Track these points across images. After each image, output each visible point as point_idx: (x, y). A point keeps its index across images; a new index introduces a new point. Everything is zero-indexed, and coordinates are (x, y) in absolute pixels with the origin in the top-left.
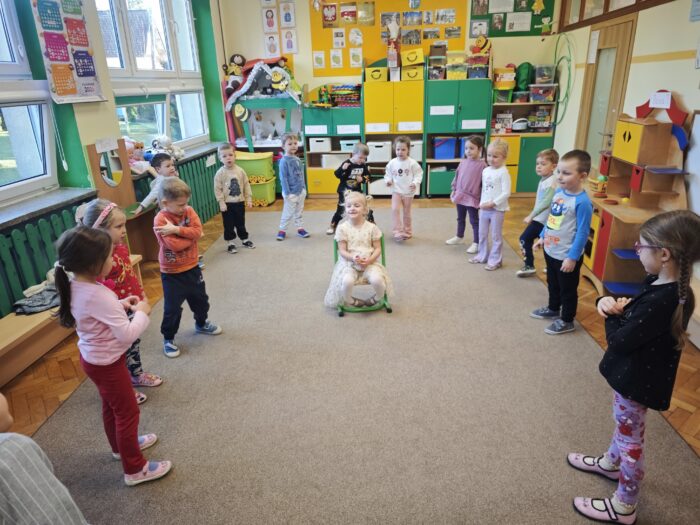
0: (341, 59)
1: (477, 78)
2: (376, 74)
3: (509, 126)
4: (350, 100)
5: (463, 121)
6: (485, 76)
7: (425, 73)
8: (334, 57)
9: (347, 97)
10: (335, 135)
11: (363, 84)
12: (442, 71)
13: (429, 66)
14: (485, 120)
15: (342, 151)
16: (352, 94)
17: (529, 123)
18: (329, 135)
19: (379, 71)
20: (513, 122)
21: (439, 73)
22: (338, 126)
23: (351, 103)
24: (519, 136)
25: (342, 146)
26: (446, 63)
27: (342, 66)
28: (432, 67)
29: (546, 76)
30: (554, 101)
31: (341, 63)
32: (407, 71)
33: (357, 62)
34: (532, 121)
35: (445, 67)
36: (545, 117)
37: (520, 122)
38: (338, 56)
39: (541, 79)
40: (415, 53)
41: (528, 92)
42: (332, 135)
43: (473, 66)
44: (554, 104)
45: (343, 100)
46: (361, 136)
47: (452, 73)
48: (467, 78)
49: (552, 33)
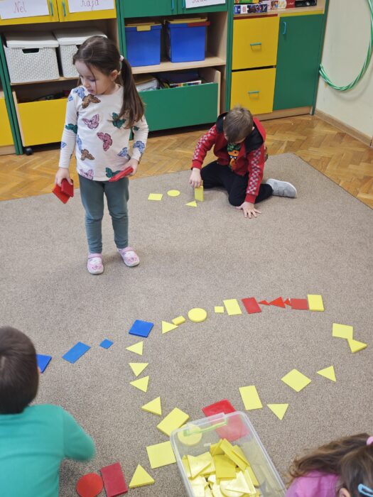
24: (277, 16)
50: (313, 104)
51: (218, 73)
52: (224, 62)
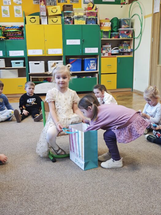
0: (8, 12)
1: (91, 24)
2: (33, 20)
4: (17, 35)
5: (85, 48)
6: (95, 23)
7: (62, 20)
8: (4, 11)
9: (14, 33)
10: (8, 57)
11: (25, 26)
12: (71, 19)
13: (64, 16)
14: (98, 48)
15: (13, 67)
16: (18, 31)
17: (120, 49)
18: (4, 57)
19: (34, 18)
20: (112, 49)
21: (70, 21)
22: (10, 51)
23: (17, 37)
24: (116, 57)
25: (12, 64)
26: (74, 15)
27: (9, 16)
28: (66, 17)
29: (127, 24)
30: (132, 38)
31: (9, 14)
32: (52, 19)
33: (19, 14)
34: (122, 48)
35: (73, 17)
36: (128, 47)
37: (115, 49)
38: (6, 10)
39: (124, 26)
40: (56, 8)
41: (118, 33)
42: (6, 57)
43: (89, 17)
44: (132, 39)
45: (12, 35)
46: (25, 58)
47: (77, 21)
48: (86, 24)
49: (126, 3)
50: (132, 87)
52: (98, 71)
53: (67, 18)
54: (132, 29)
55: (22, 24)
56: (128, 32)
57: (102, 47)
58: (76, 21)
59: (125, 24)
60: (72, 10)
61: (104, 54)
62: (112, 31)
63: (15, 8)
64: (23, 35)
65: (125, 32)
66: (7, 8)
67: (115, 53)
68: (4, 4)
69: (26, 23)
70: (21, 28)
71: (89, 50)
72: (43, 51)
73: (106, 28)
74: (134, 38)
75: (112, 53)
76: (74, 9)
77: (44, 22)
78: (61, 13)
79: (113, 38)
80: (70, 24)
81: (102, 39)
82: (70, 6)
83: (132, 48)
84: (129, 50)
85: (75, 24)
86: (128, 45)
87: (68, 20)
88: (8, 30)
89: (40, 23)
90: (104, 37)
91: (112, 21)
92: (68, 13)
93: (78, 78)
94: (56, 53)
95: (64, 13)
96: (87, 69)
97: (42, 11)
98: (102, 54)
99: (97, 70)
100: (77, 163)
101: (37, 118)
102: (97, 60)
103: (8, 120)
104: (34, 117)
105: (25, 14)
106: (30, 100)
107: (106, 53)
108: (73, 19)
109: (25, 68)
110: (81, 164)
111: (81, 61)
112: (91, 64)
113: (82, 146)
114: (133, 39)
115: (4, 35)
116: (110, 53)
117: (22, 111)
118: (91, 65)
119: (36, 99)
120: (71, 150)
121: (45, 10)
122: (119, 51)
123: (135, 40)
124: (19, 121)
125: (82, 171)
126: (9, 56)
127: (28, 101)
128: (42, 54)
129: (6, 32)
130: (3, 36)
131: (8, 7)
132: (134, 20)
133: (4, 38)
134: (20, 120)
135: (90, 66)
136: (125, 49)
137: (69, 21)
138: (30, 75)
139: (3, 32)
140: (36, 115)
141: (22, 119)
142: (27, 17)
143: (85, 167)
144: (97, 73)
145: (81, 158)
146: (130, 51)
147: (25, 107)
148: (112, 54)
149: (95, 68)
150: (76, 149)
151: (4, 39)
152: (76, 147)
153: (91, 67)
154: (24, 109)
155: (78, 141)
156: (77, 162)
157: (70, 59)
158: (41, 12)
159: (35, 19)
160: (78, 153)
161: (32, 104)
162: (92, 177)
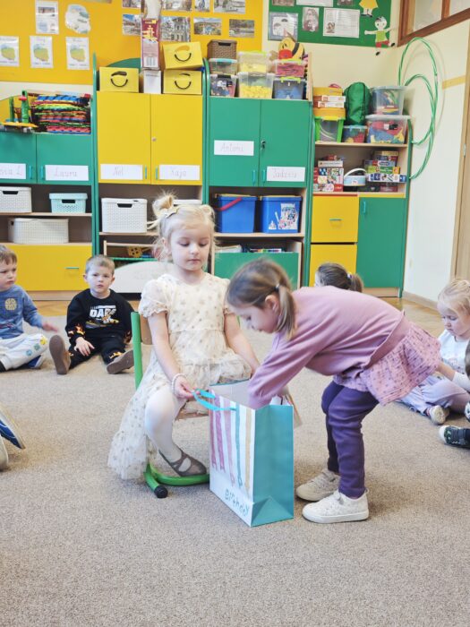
0: (50, 53)
1: (288, 98)
2: (119, 80)
3: (339, 181)
4: (70, 121)
5: (269, 168)
6: (301, 96)
7: (205, 83)
8: (37, 49)
9: (64, 116)
10: (40, 182)
11: (96, 94)
12: (231, 82)
13: (211, 73)
14: (304, 169)
15: (54, 213)
16: (74, 110)
17: (368, 175)
18: (29, 182)
19: (124, 74)
20: (345, 173)
21: (227, 86)
22: (47, 166)
23: (72, 126)
24: (356, 195)
25: (53, 204)
26: (238, 70)
27: (51, 66)
28: (215, 76)
29: (392, 104)
30: (405, 142)
31: (50, 60)
32: (174, 79)
33: (79, 60)
34: (374, 172)
35: (236, 77)
36: (391, 168)
37: (356, 174)
38: (44, 47)
39: (383, 107)
40: (187, 48)
41: (365, 127)
42: (34, 182)
43: (283, 79)
44: (405, 148)
45: (56, 121)
46: (90, 187)
47: (247, 87)
48: (273, 97)
49: (390, 44)
50: (401, 286)
51: (299, 245)
52: (303, 233)
53: (220, 77)
54: (406, 117)
55: (88, 89)
56: (394, 126)
57: (316, 165)
58: (243, 88)
59: (386, 103)
60: (234, 57)
61: (322, 186)
62: (348, 122)
63: (70, 43)
64: (87, 120)
65: (387, 126)
66: (47, 43)
67: (353, 184)
68: (39, 31)
69: (98, 88)
70: (84, 101)
71: (277, 175)
72: (145, 170)
73: (331, 111)
74: (412, 145)
75: (346, 184)
76: (240, 53)
77: (152, 86)
78: (201, 63)
79: (350, 142)
80: (228, 96)
81: (318, 142)
82: (229, 44)
83: (404, 172)
84: (396, 178)
85: (242, 95)
86: (392, 164)
87: (220, 84)
88: (46, 106)
89: (141, 90)
90: (323, 138)
91: (347, 93)
92: (222, 65)
93: (243, 251)
94: (183, 178)
95: (209, 63)
96: (272, 227)
97: (146, 55)
98: (316, 185)
99: (299, 231)
100: (230, 503)
101: (117, 364)
102: (301, 202)
103: (29, 365)
104: (107, 361)
105: (96, 62)
106: (98, 310)
107: (329, 182)
108: (235, 83)
109: (90, 218)
110: (244, 508)
111: (253, 205)
112: (282, 213)
113: (248, 453)
114: (407, 145)
115: (34, 119)
116: (339, 185)
117: (73, 342)
118: (284, 215)
119: (117, 308)
120: (214, 462)
121: (157, 53)
122: (366, 179)
123: (415, 148)
124: (62, 371)
125: (244, 529)
126: (44, 179)
127: (93, 313)
128: (141, 178)
129: (40, 111)
130: (30, 122)
131: (51, 38)
132: (413, 91)
133: (34, 129)
134: (67, 366)
135: (280, 218)
136: (382, 175)
137: (224, 87)
138: (102, 238)
139: (29, 111)
140: (115, 354)
141: (72, 367)
142: (102, 70)
143: (254, 517)
144: (299, 239)
145: (243, 487)
146: (398, 181)
147: (84, 329)
148: (346, 189)
149: (294, 226)
150: (230, 460)
151: (33, 132)
152: (230, 453)
153: (283, 222)
154: (80, 335)
155: (237, 436)
156: (232, 500)
157: (223, 195)
158: (145, 59)
159: (126, 77)
160: (235, 473)
161: (105, 322)
162: (275, 548)
